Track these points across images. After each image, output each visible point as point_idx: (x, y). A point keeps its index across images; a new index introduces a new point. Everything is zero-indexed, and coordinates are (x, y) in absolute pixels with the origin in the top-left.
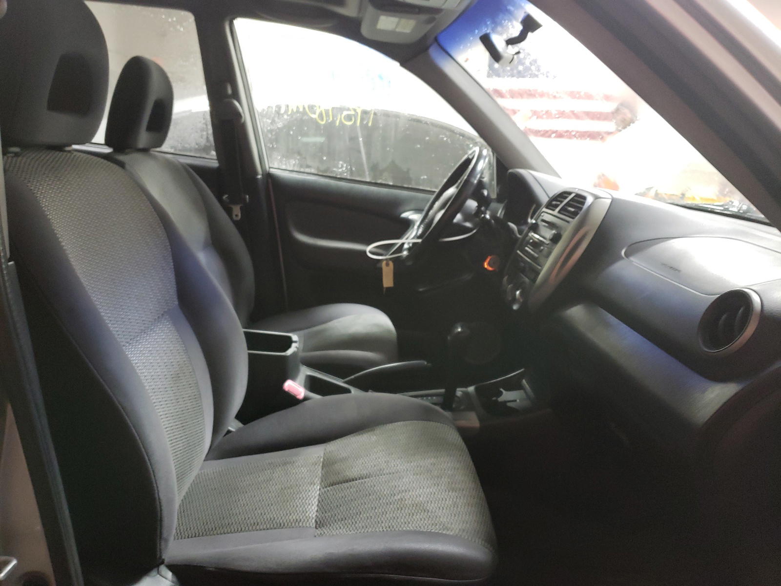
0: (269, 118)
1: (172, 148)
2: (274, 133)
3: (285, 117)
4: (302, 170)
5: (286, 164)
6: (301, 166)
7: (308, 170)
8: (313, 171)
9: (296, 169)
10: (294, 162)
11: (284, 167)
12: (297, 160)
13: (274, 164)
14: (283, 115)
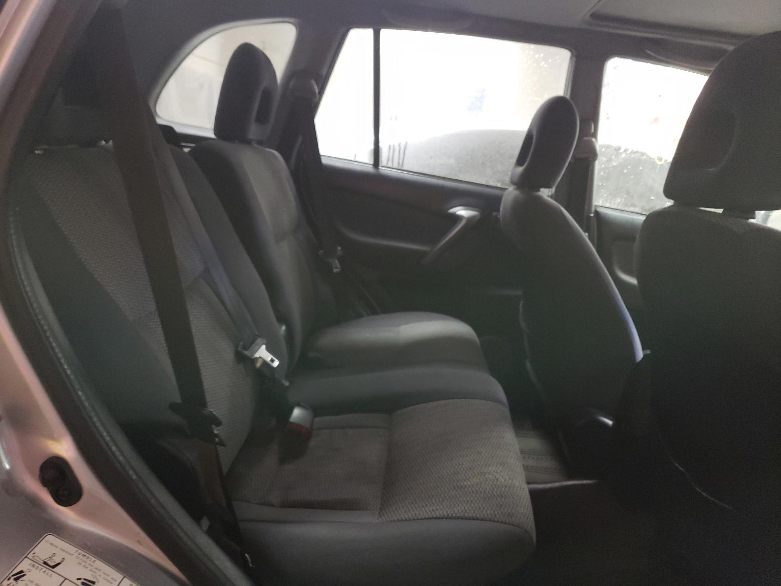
0: (606, 157)
1: (498, 181)
2: (607, 171)
3: (623, 155)
4: (626, 209)
5: (611, 203)
6: (626, 205)
7: (632, 209)
8: (637, 210)
9: (619, 208)
10: (619, 201)
11: (608, 205)
12: (623, 199)
13: (598, 202)
14: (621, 154)
